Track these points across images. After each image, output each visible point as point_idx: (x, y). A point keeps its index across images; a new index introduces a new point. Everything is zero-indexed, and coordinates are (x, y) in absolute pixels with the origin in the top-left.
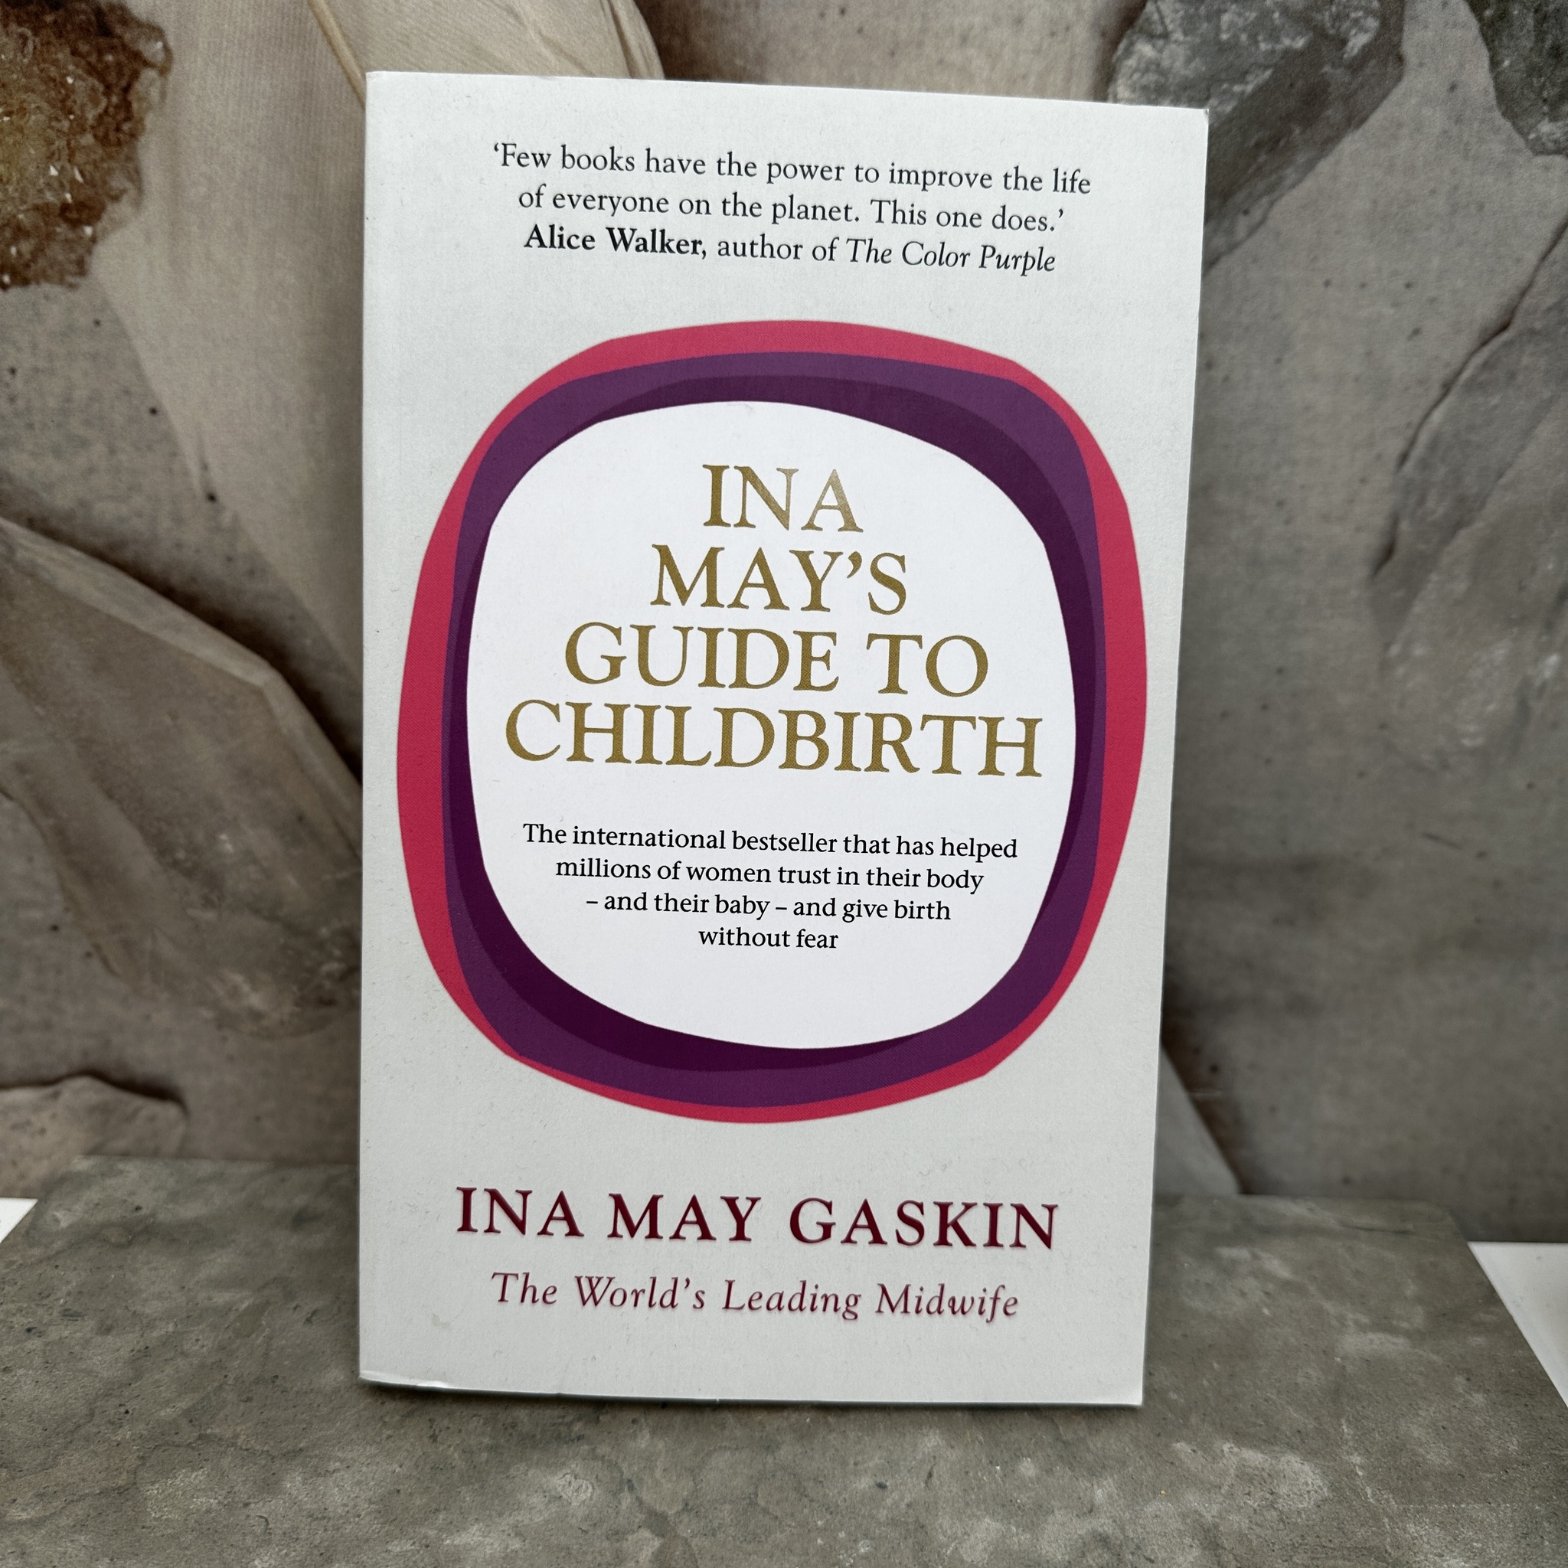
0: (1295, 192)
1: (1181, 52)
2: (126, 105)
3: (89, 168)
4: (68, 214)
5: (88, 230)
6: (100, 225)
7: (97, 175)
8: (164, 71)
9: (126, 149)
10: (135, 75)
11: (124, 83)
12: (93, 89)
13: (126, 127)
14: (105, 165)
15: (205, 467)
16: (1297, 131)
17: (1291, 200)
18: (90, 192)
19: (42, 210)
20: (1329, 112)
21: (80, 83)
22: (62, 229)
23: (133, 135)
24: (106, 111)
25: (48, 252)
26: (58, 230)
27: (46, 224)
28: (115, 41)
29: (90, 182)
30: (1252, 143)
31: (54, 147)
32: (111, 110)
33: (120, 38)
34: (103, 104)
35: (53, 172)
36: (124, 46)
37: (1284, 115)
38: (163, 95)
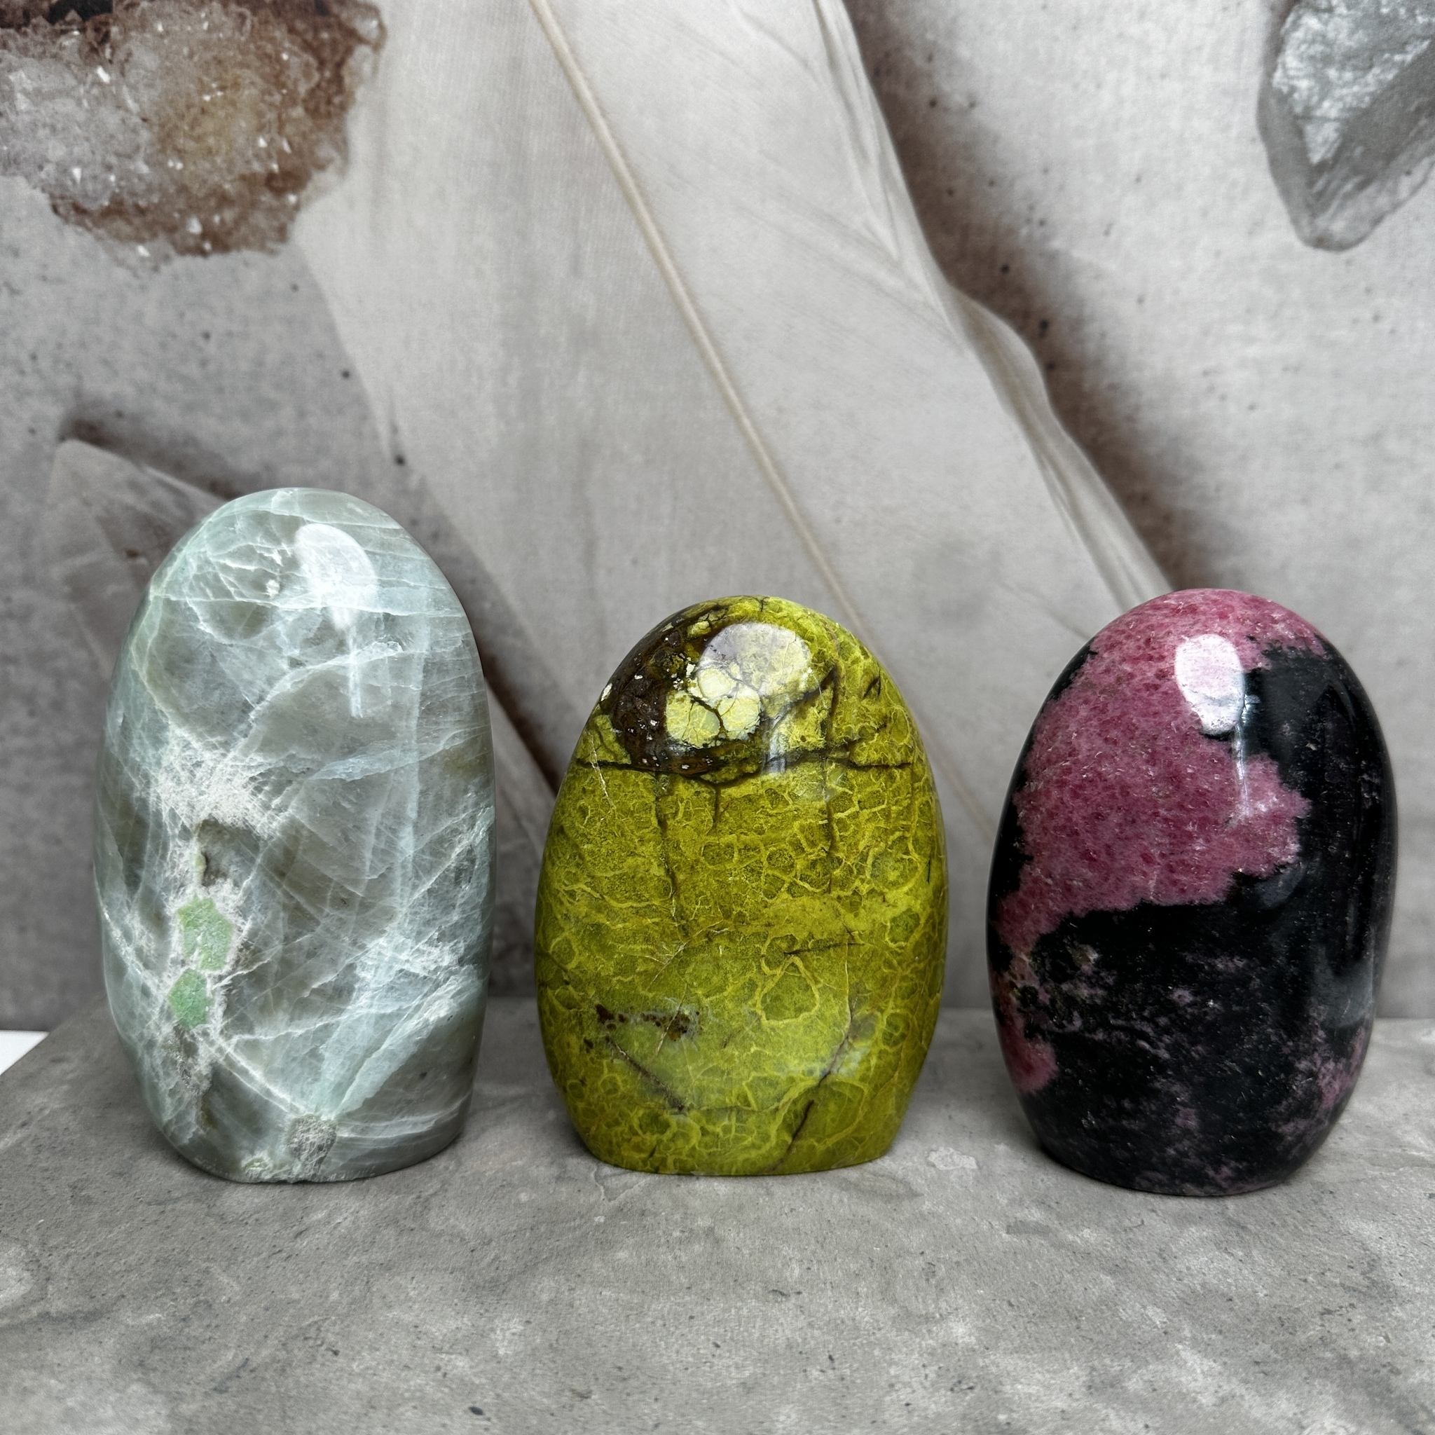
1: (1345, 25)
2: (338, 79)
3: (297, 139)
4: (275, 184)
5: (292, 199)
6: (304, 194)
7: (305, 146)
8: (377, 46)
9: (335, 121)
10: (349, 51)
11: (337, 58)
12: (307, 65)
13: (337, 100)
14: (314, 137)
15: (395, 430)
18: (296, 161)
19: (248, 180)
21: (295, 60)
22: (266, 198)
23: (343, 108)
24: (318, 86)
25: (251, 220)
26: (263, 199)
27: (252, 193)
28: (332, 20)
29: (297, 152)
30: (1412, 108)
31: (263, 121)
32: (324, 84)
33: (337, 17)
34: (316, 77)
35: (262, 143)
36: (341, 25)
38: (375, 69)
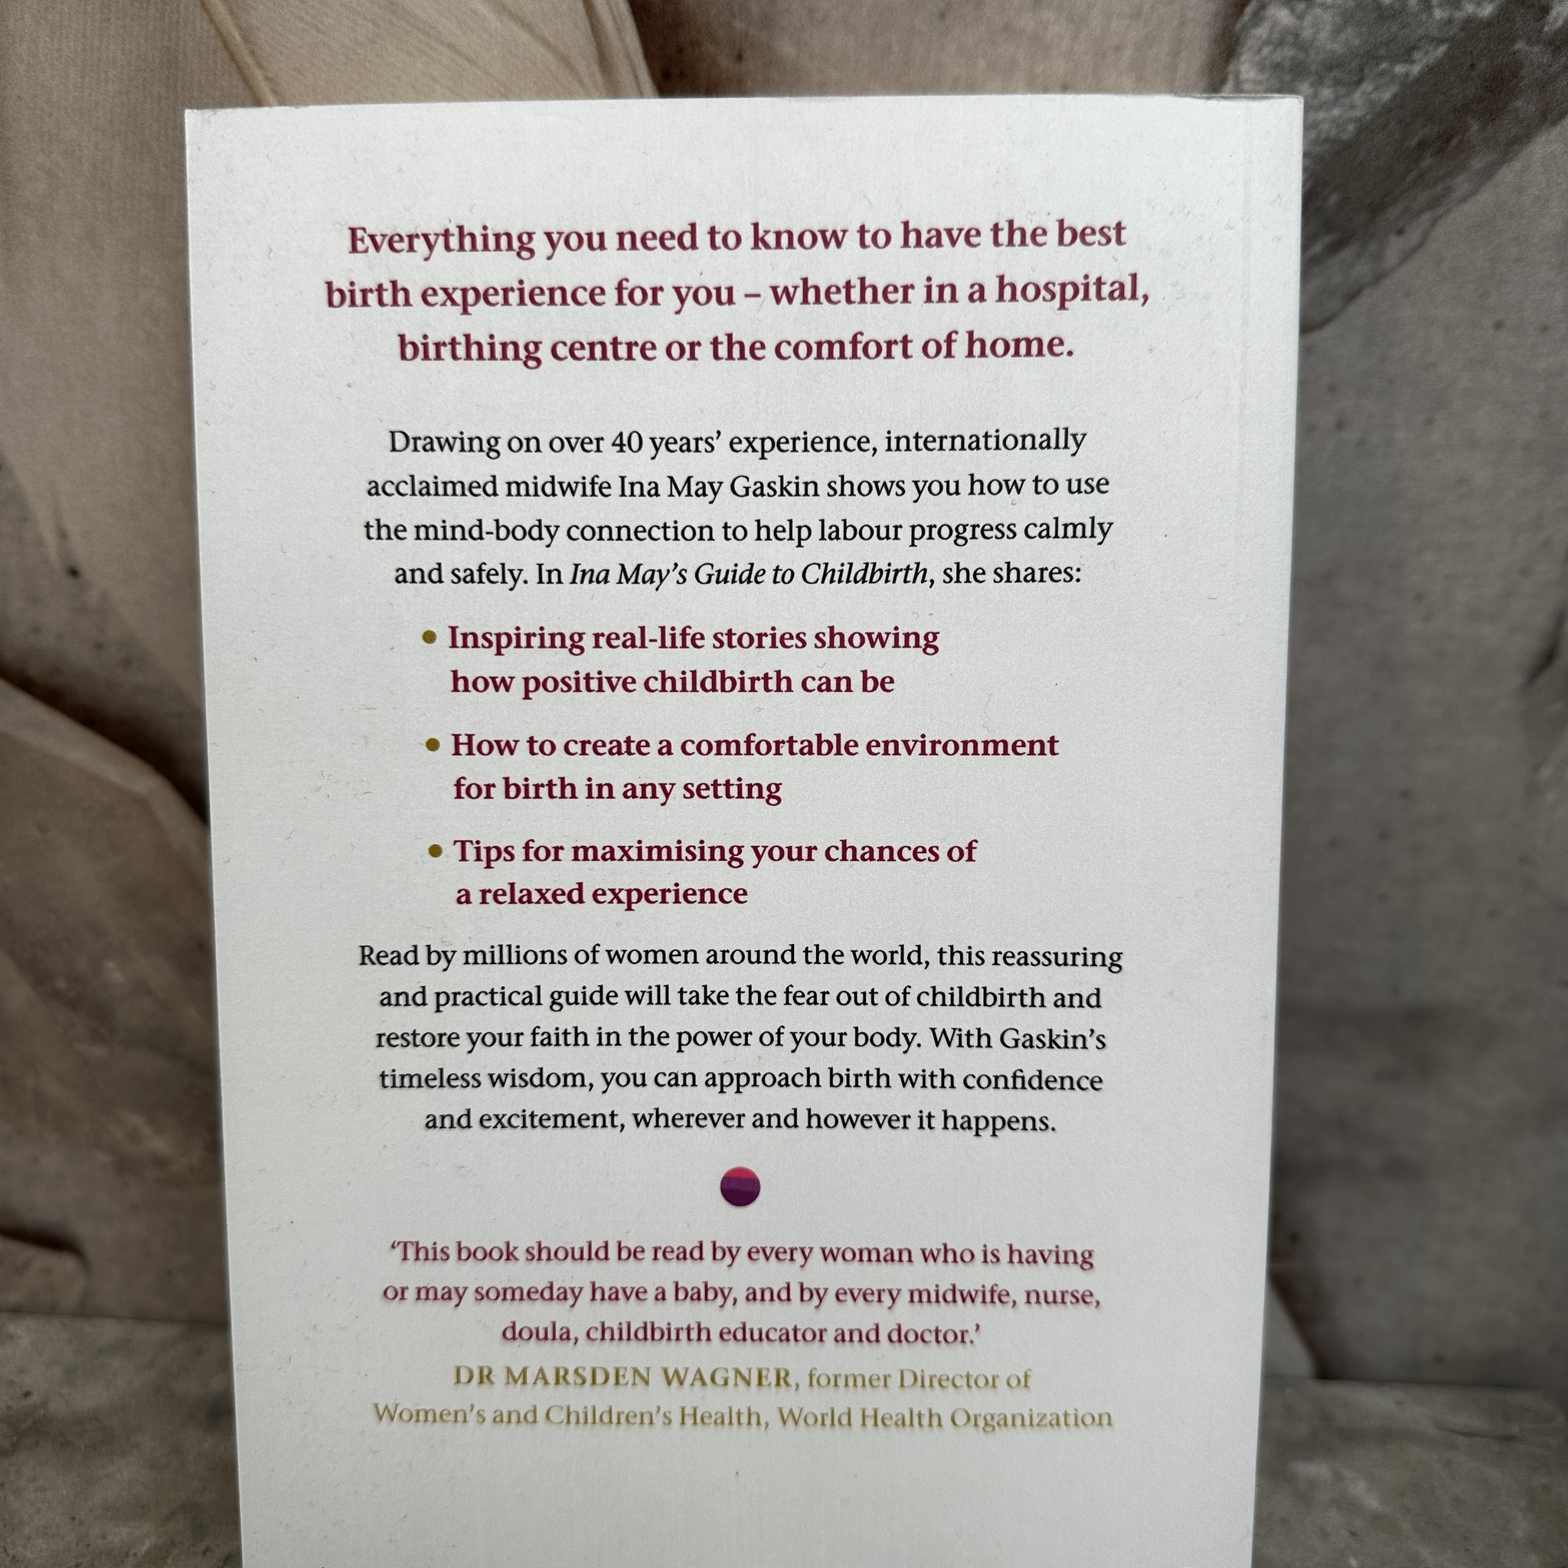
0: (1467, 207)
1: (1328, 19)
15: (63, 535)
16: (1475, 127)
17: (1460, 217)
20: (1519, 104)
30: (1414, 142)
37: (1459, 106)
